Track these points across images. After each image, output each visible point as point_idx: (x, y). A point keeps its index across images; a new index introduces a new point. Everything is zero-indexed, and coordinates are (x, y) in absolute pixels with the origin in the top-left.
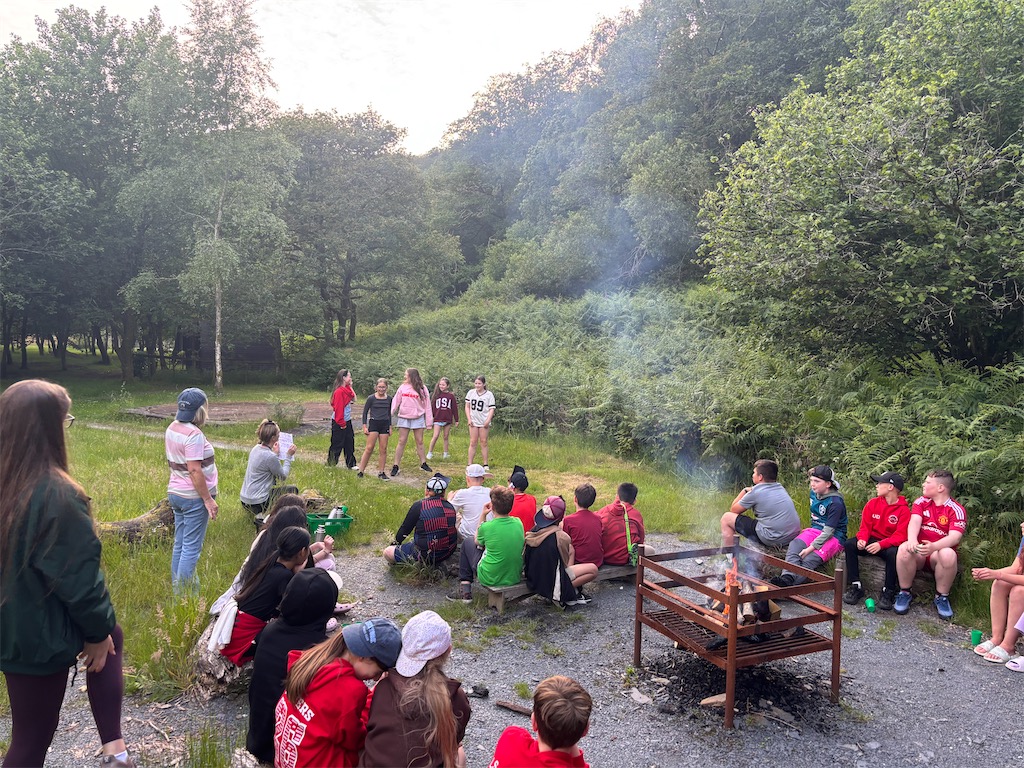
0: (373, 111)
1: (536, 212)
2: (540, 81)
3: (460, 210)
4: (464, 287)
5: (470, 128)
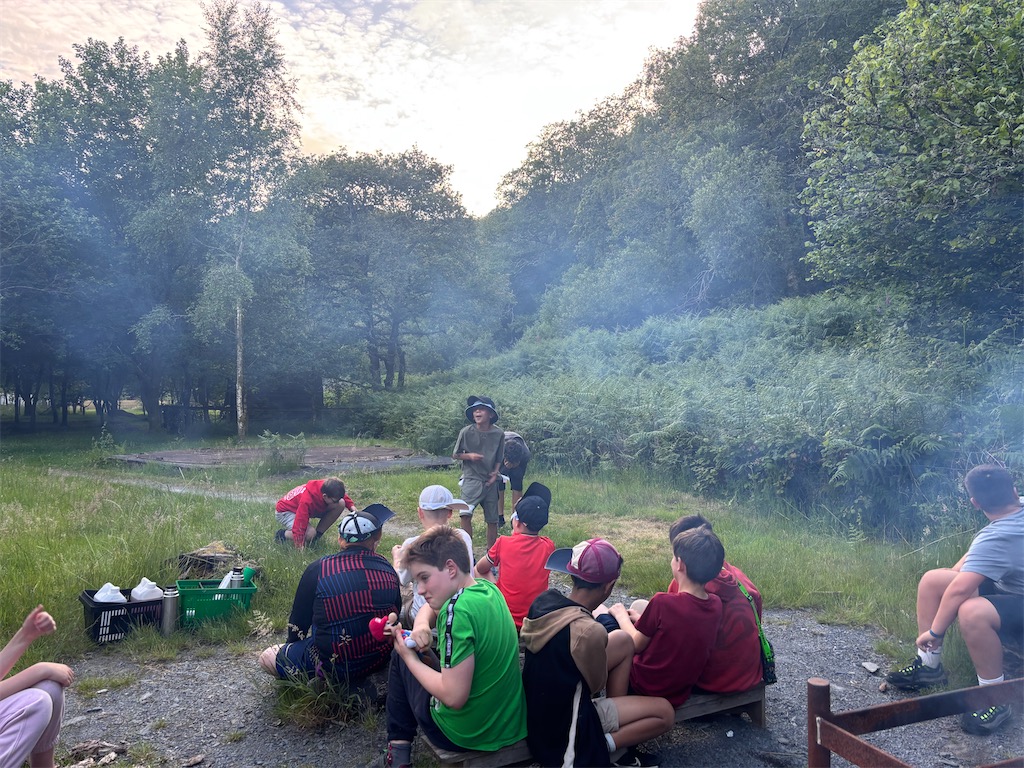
0: (418, 150)
2: (594, 127)
3: (515, 259)
4: (520, 335)
5: (524, 178)
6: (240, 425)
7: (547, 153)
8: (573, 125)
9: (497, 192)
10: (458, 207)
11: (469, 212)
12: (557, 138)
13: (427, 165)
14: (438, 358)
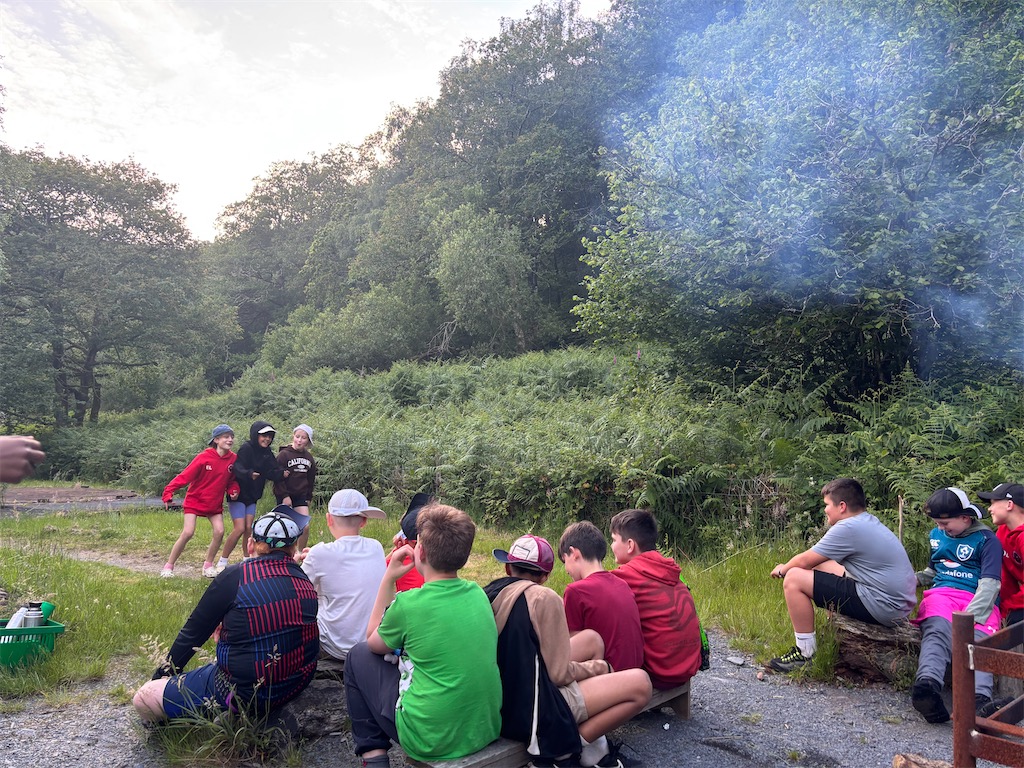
0: (136, 163)
1: (324, 298)
2: (327, 171)
3: (233, 294)
4: (238, 375)
5: (248, 211)
7: (275, 190)
8: (304, 165)
9: (217, 222)
10: (181, 230)
11: (194, 236)
12: (287, 176)
13: (147, 178)
14: (140, 394)
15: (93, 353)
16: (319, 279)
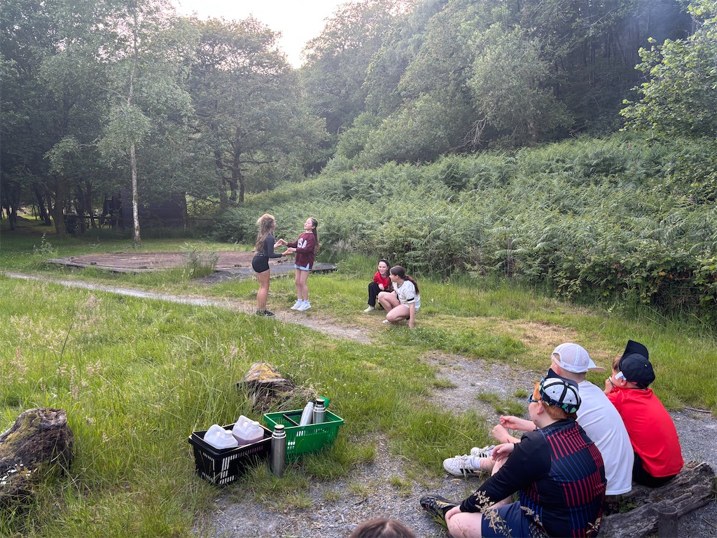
0: (254, 18)
1: (378, 105)
2: (375, 8)
3: (315, 107)
4: (324, 164)
5: (321, 44)
6: (137, 233)
7: (339, 26)
8: (359, 5)
9: (302, 55)
10: (285, 65)
12: (347, 15)
13: (262, 30)
14: (266, 180)
15: (237, 155)
16: (375, 92)
